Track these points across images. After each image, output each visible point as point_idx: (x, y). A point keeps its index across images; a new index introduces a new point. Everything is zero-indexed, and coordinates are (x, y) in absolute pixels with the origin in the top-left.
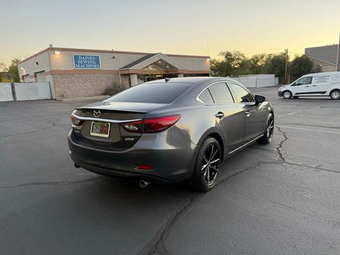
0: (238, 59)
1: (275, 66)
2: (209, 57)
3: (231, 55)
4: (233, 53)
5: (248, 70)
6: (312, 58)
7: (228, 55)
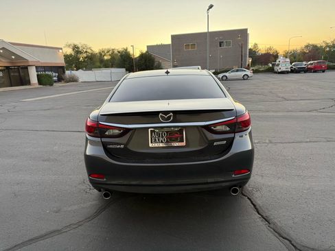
0: (86, 52)
1: (124, 60)
2: (61, 49)
3: (78, 48)
4: (80, 46)
5: (98, 64)
6: (154, 55)
7: (75, 48)
